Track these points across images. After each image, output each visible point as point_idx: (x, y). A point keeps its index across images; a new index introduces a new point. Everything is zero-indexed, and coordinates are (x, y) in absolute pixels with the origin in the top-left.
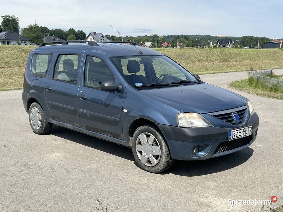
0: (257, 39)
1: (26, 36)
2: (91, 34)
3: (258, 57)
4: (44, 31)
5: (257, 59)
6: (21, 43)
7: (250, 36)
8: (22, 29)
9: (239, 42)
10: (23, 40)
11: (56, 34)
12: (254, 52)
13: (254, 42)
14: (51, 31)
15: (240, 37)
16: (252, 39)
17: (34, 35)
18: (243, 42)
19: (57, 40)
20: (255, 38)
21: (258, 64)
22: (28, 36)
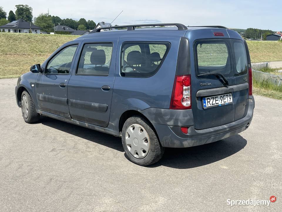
0: (261, 32)
1: (38, 25)
2: (100, 23)
3: (257, 49)
4: (56, 20)
5: (256, 50)
6: (32, 31)
7: (254, 29)
8: (35, 18)
9: (243, 34)
10: (35, 28)
11: (67, 24)
12: (254, 44)
13: (257, 34)
14: (63, 21)
15: (244, 29)
16: (255, 32)
17: (45, 24)
18: (247, 34)
19: (67, 29)
20: (258, 31)
21: (257, 56)
22: (39, 25)
